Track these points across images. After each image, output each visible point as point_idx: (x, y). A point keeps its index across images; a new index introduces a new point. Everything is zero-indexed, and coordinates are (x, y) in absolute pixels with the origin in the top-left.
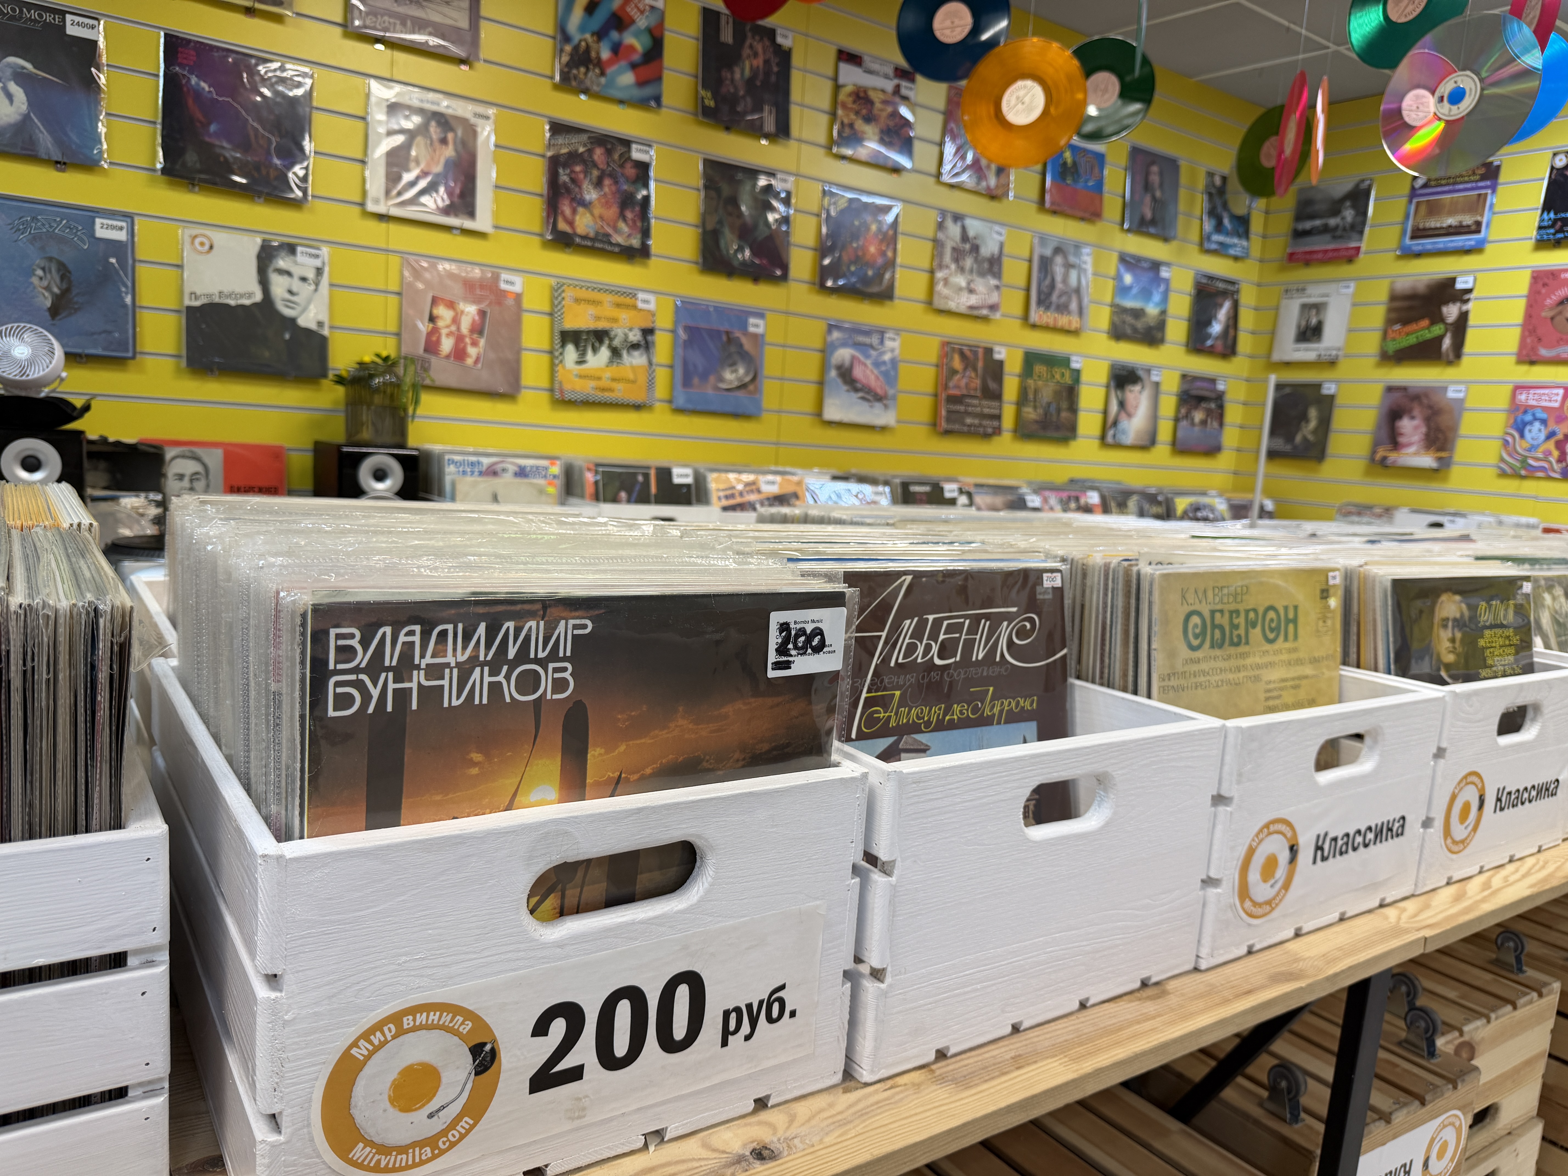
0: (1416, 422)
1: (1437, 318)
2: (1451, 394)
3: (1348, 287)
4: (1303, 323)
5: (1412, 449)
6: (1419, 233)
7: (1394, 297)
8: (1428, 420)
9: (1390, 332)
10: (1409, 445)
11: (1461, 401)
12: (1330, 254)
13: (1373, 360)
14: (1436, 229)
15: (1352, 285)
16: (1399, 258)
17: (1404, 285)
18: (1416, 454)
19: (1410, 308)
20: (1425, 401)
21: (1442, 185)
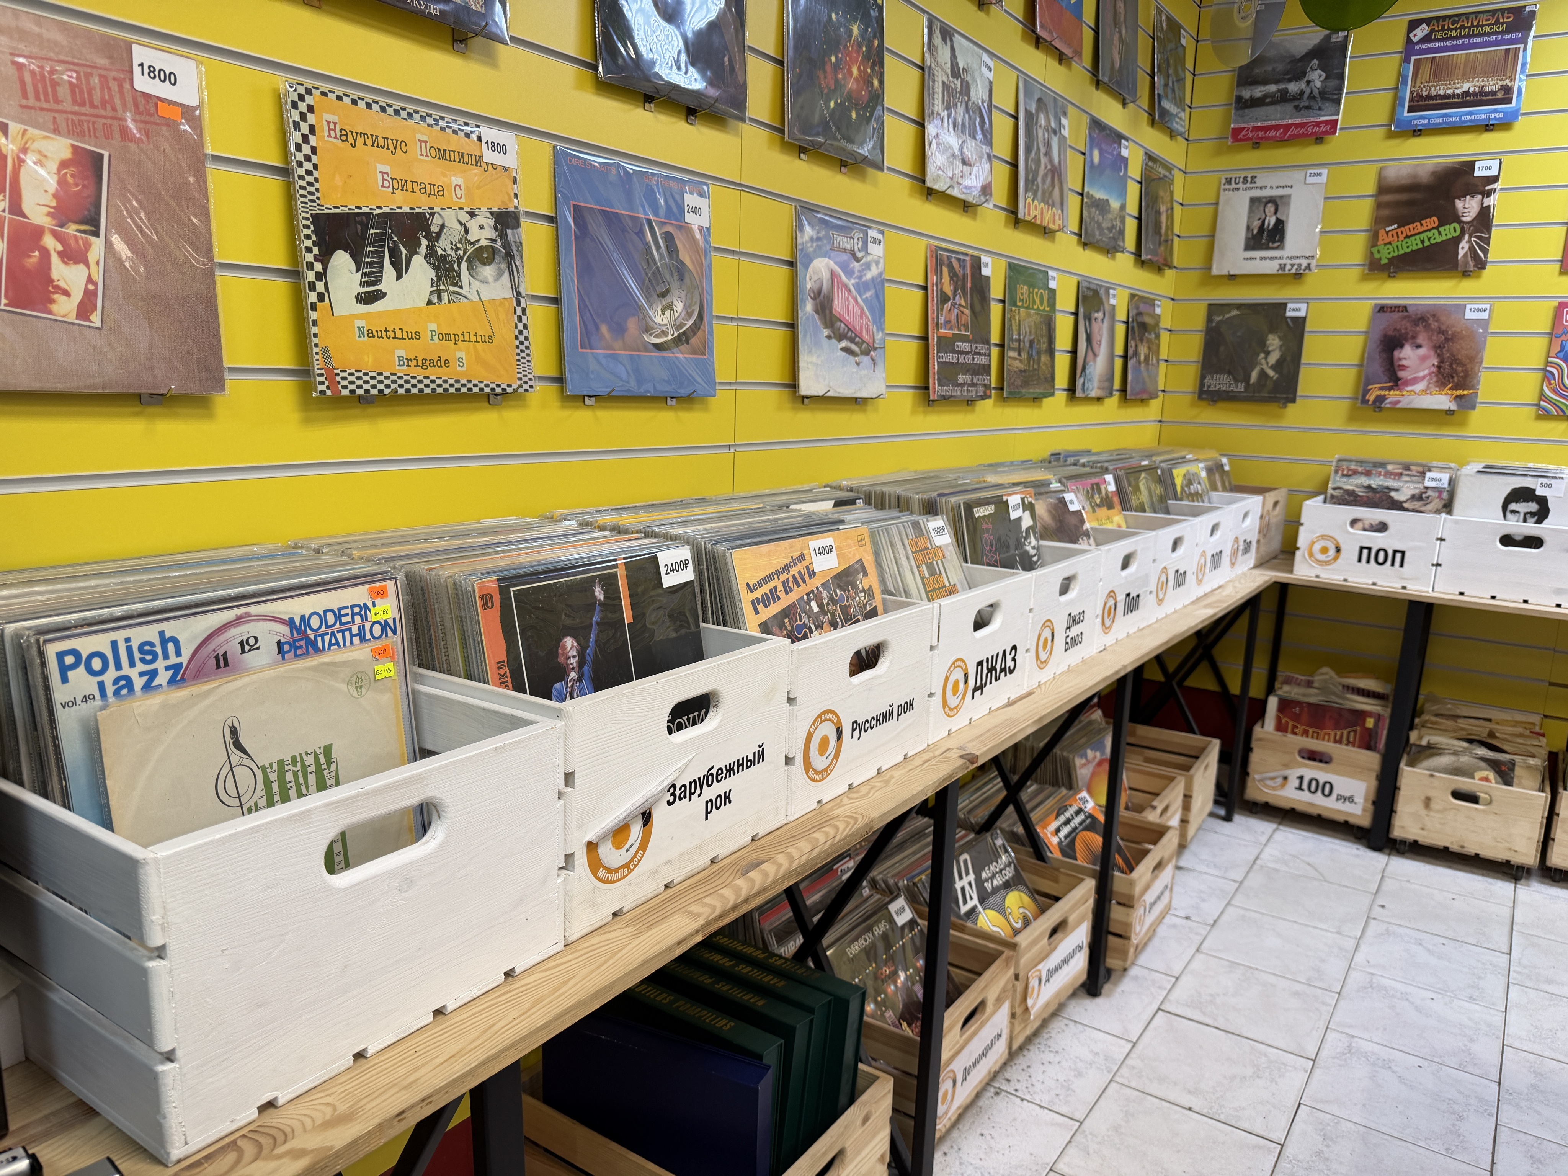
0: (1422, 351)
1: (1450, 216)
2: (1469, 315)
3: (1320, 174)
4: (1256, 224)
5: (1419, 387)
6: (1420, 103)
7: (1383, 188)
8: (1438, 349)
9: (1382, 232)
10: (1415, 381)
11: (1485, 323)
12: (1294, 131)
13: (1355, 272)
14: (1446, 96)
15: (1325, 172)
16: (1391, 135)
17: (1397, 172)
18: (1424, 392)
19: (1410, 203)
20: (1435, 325)
21: (1451, 38)
